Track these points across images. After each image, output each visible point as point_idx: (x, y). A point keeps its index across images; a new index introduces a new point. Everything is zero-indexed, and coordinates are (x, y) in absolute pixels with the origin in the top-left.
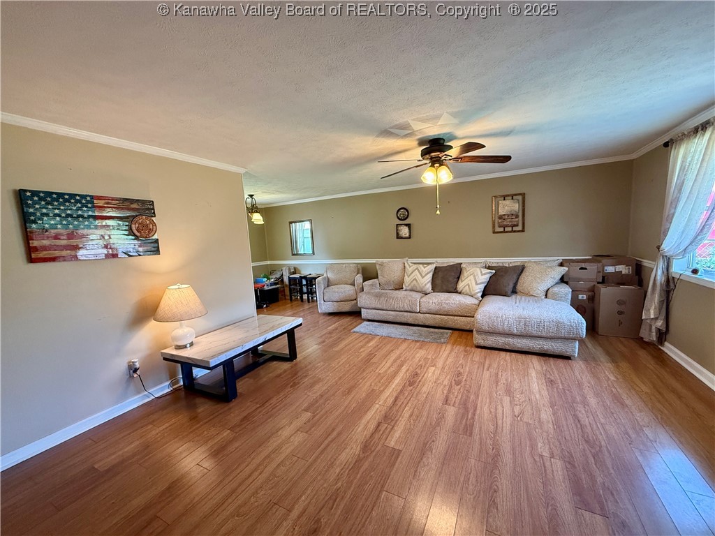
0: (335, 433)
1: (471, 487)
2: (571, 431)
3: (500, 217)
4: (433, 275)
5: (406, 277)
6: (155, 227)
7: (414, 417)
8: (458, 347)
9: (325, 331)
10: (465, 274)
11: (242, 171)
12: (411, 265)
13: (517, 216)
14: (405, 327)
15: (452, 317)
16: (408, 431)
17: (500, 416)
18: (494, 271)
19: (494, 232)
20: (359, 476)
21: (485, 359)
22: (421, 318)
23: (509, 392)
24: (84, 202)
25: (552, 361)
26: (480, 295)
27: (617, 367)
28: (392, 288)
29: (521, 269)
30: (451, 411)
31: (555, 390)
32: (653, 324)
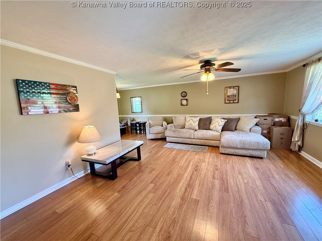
0: (167, 193)
1: (234, 215)
2: (271, 190)
3: (228, 96)
4: (199, 122)
5: (186, 123)
6: (77, 99)
7: (201, 185)
8: (213, 154)
9: (151, 147)
10: (213, 122)
11: (115, 73)
12: (189, 117)
13: (236, 96)
14: (187, 145)
15: (208, 141)
16: (200, 191)
17: (239, 184)
18: (226, 120)
19: (225, 103)
20: (183, 212)
21: (226, 159)
22: (194, 141)
23: (240, 173)
24: (46, 86)
25: (255, 159)
26: (221, 131)
27: (284, 162)
28: (180, 127)
29: (238, 119)
30: (217, 182)
31: (260, 172)
32: (297, 143)
